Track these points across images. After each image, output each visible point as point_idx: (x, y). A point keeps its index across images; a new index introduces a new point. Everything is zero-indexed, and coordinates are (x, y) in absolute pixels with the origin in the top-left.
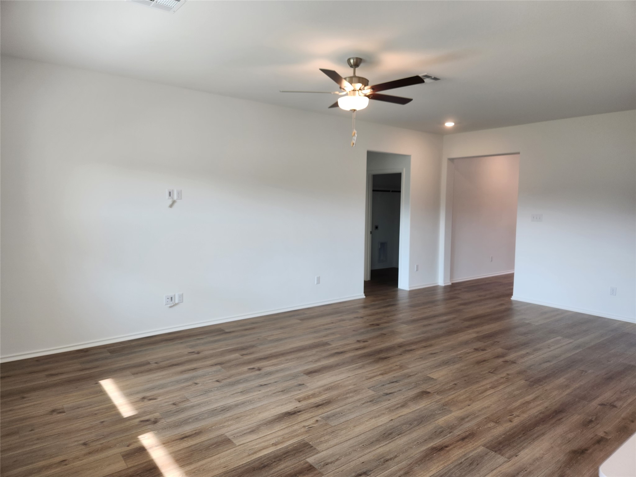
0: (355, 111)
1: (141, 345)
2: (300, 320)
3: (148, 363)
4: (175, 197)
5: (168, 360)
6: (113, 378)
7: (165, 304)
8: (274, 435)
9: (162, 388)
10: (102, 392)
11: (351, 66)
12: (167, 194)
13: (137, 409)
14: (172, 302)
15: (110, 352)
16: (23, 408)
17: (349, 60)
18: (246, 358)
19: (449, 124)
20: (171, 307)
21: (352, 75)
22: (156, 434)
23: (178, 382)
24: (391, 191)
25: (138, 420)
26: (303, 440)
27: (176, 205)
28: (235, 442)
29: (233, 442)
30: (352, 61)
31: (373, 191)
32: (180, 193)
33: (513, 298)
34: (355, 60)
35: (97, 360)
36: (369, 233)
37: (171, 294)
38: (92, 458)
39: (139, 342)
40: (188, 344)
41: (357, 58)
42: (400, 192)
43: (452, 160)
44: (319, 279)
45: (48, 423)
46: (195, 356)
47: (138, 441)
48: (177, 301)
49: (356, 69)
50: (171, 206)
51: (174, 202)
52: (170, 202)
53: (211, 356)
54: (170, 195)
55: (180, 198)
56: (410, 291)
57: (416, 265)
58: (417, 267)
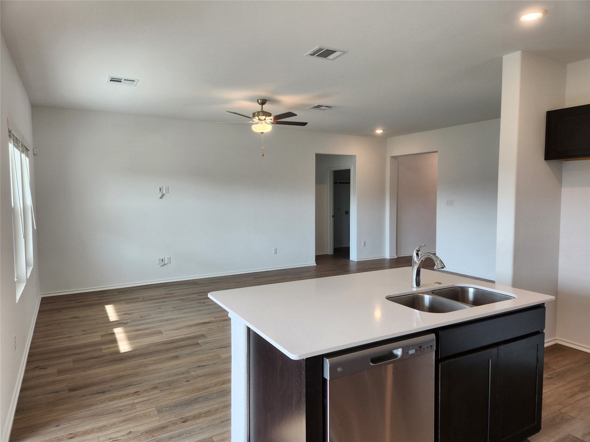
0: (263, 133)
1: (140, 289)
2: (254, 278)
3: (138, 298)
4: (164, 192)
5: (151, 297)
6: (113, 304)
7: (158, 264)
8: (187, 331)
9: (139, 310)
10: (104, 311)
11: (260, 104)
12: (159, 190)
13: (119, 318)
14: (163, 263)
15: (118, 293)
16: (58, 316)
17: (258, 100)
18: (200, 297)
19: (379, 131)
20: (162, 266)
21: (260, 110)
22: (124, 328)
23: (150, 307)
24: (338, 183)
25: (117, 322)
26: (203, 333)
27: (164, 197)
28: (164, 333)
29: (163, 333)
30: (259, 101)
31: (334, 183)
32: (168, 190)
34: (261, 101)
35: (108, 296)
36: (331, 216)
37: (162, 257)
38: (85, 336)
39: (139, 288)
40: (168, 289)
41: (262, 100)
42: (350, 183)
43: (394, 158)
44: (276, 250)
45: (68, 322)
46: (169, 295)
47: (113, 330)
48: (166, 263)
49: (263, 106)
50: (161, 198)
51: (163, 195)
52: (160, 195)
53: (179, 296)
54: (160, 191)
55: (168, 192)
56: (357, 262)
57: (364, 242)
58: (365, 243)
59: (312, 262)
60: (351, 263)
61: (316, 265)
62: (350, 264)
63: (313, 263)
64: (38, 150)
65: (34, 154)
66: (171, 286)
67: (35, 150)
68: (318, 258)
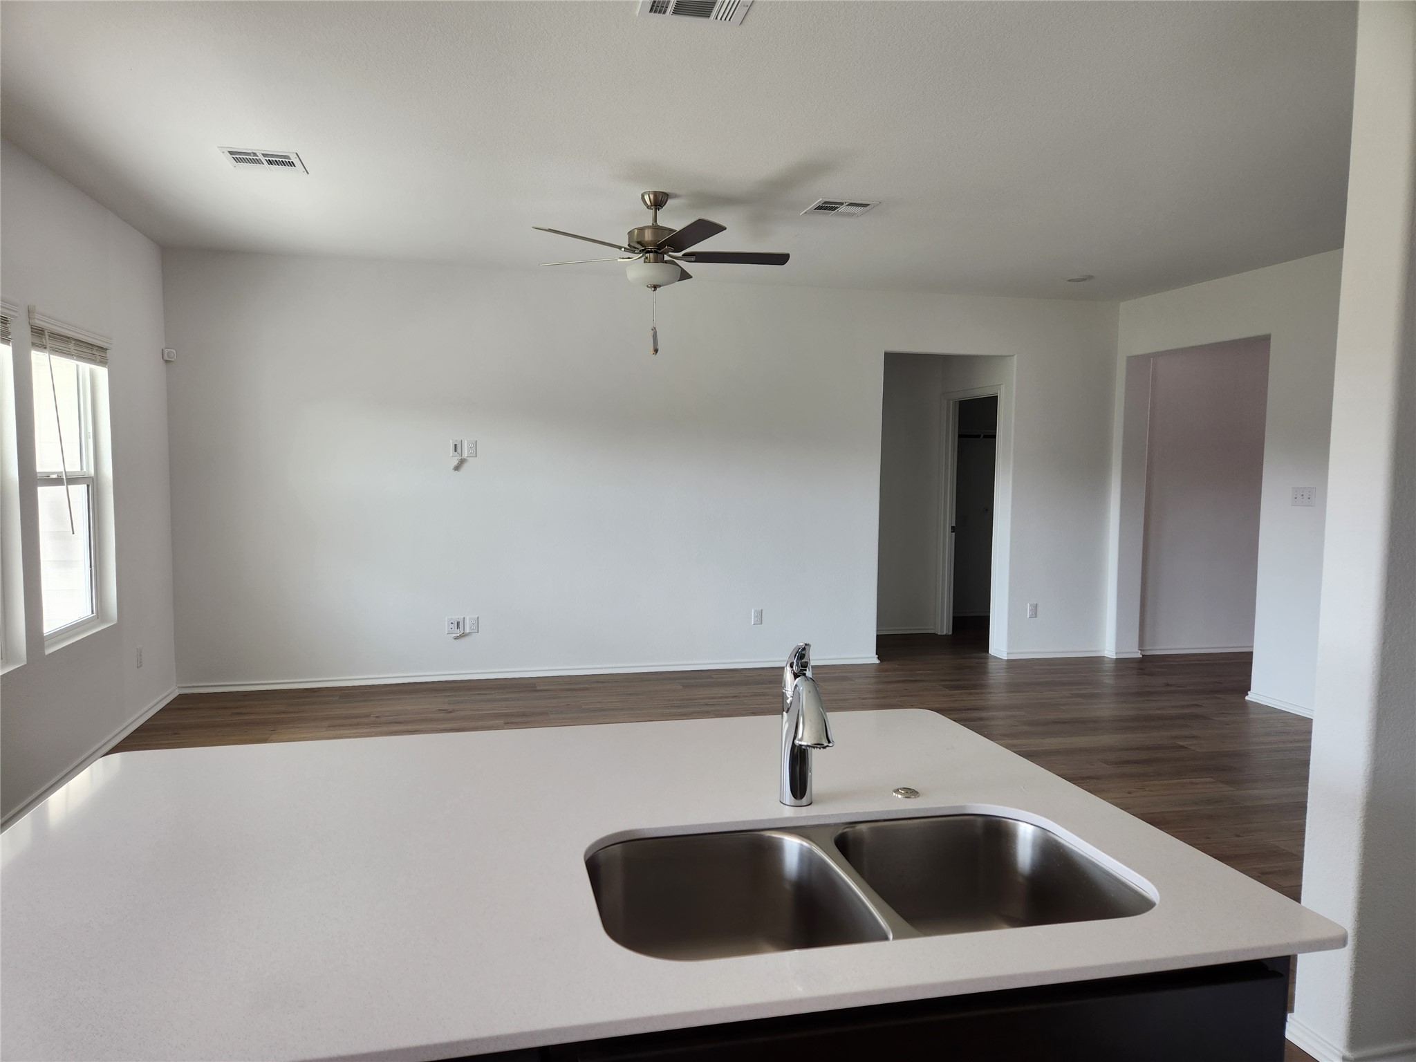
4: (465, 455)
7: (445, 633)
11: (649, 208)
12: (451, 448)
14: (460, 632)
20: (456, 638)
27: (465, 467)
32: (474, 448)
33: (1251, 697)
36: (948, 529)
37: (458, 617)
42: (995, 437)
43: (1141, 360)
44: (760, 616)
48: (467, 631)
50: (457, 468)
51: (462, 462)
52: (455, 462)
54: (456, 451)
55: (474, 455)
56: (1008, 661)
57: (1030, 605)
58: (1035, 608)
59: (868, 655)
60: (992, 665)
61: (878, 662)
62: (990, 667)
63: (871, 655)
64: (174, 351)
65: (167, 361)
66: (469, 689)
67: (166, 352)
68: (886, 645)
